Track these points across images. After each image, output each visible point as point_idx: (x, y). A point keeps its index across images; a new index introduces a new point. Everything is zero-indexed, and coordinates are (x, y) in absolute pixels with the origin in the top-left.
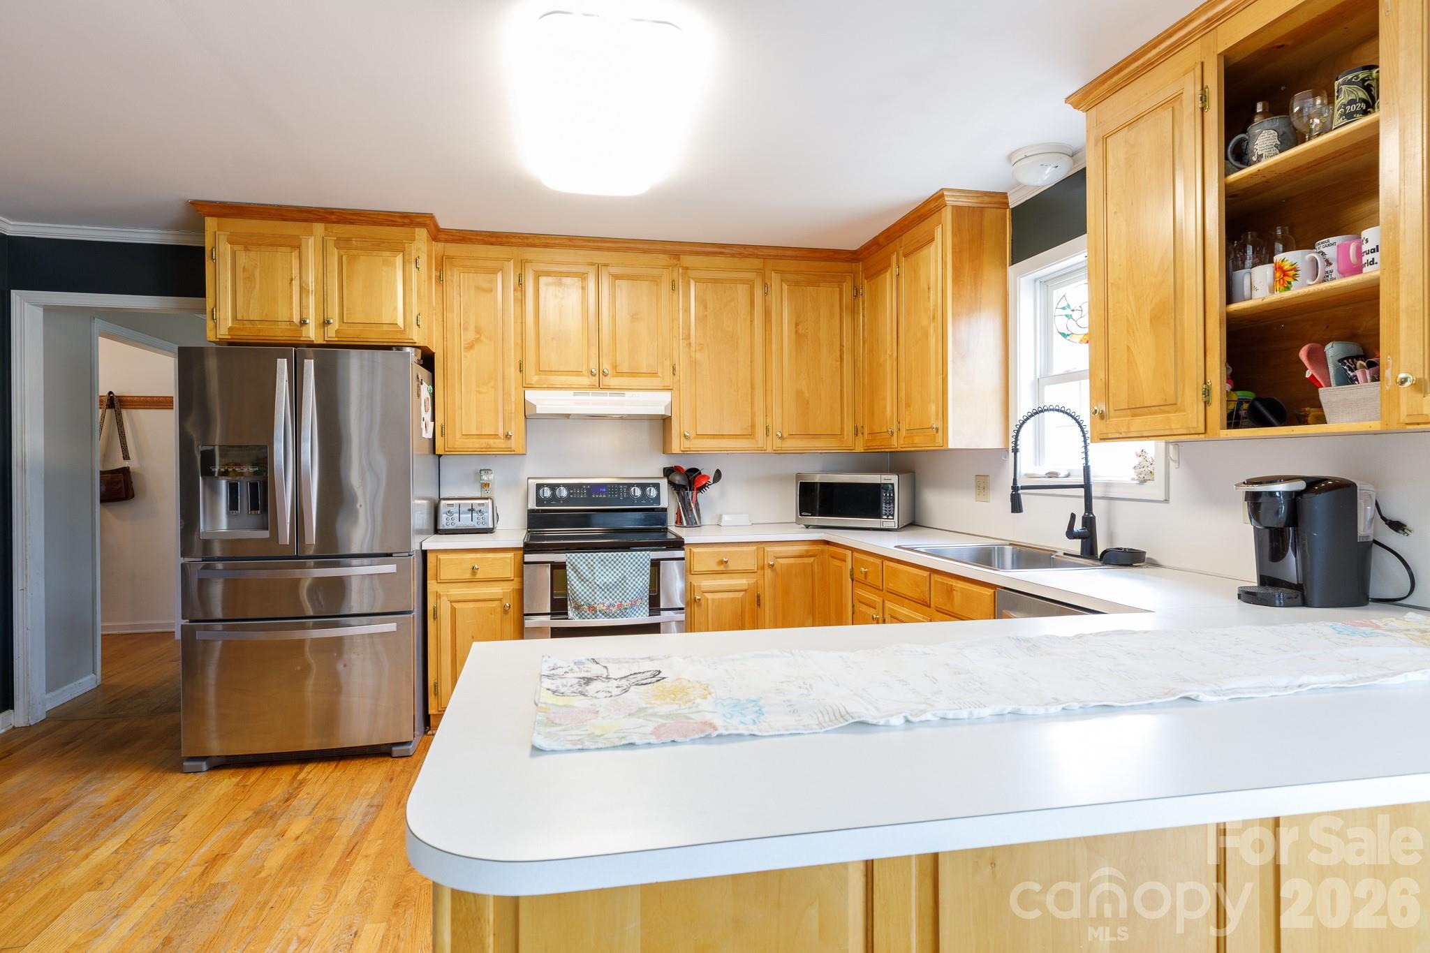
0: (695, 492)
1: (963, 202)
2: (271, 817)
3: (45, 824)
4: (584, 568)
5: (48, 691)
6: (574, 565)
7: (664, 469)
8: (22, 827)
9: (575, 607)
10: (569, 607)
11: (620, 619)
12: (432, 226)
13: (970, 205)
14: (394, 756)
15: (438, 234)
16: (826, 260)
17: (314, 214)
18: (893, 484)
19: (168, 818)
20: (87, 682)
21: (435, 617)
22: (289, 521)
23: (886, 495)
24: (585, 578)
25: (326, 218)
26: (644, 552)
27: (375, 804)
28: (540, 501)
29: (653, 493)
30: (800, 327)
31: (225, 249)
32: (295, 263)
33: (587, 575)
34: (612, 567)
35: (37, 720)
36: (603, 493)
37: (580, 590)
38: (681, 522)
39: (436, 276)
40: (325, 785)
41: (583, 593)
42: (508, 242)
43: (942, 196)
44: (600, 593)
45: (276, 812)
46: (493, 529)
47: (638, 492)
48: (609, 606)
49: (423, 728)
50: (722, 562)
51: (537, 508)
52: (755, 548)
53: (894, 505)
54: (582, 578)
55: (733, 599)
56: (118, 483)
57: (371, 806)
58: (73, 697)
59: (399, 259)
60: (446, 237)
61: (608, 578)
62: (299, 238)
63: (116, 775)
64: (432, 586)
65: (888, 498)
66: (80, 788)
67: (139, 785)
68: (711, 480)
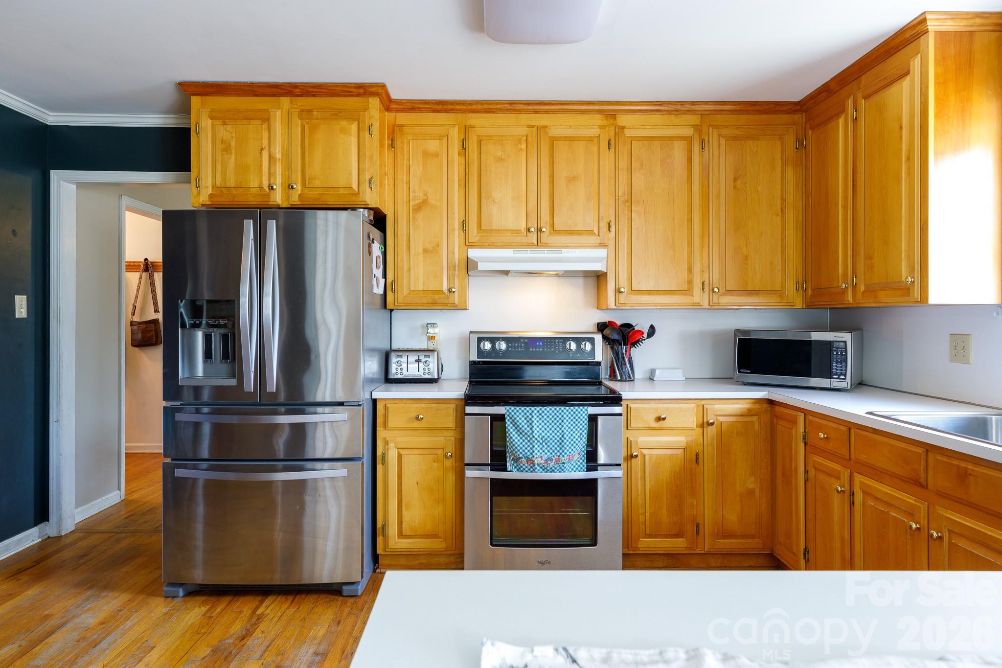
0: (628, 347)
1: (949, 26)
2: (226, 658)
3: (39, 644)
4: (523, 421)
5: (77, 507)
6: (513, 418)
7: (598, 324)
8: (20, 646)
9: (513, 459)
10: (508, 459)
11: (558, 473)
12: (384, 95)
13: (958, 29)
14: (344, 595)
15: (389, 104)
16: (766, 113)
17: (281, 89)
18: (845, 342)
19: (139, 649)
20: (113, 497)
21: (384, 462)
22: (253, 370)
23: (837, 353)
24: (523, 431)
25: (291, 92)
26: (581, 407)
27: (321, 652)
28: (480, 352)
29: (588, 347)
30: (738, 182)
31: (206, 123)
32: (265, 135)
33: (526, 429)
34: (551, 421)
35: (68, 531)
36: (539, 346)
37: (519, 443)
38: (615, 376)
39: (388, 144)
40: (279, 623)
41: (521, 446)
42: (452, 109)
43: (925, 20)
44: (539, 446)
45: (231, 652)
46: (438, 379)
47: (573, 346)
48: (546, 460)
49: (372, 566)
50: (659, 419)
51: (478, 360)
52: (693, 405)
53: (846, 364)
54: (521, 431)
55: (671, 455)
56: (150, 331)
57: (316, 654)
58: (100, 510)
59: (354, 126)
60: (398, 106)
61: (546, 432)
62: (268, 111)
63: (111, 594)
64: (381, 433)
65: (839, 357)
66: (78, 606)
67: (124, 607)
68: (645, 335)
